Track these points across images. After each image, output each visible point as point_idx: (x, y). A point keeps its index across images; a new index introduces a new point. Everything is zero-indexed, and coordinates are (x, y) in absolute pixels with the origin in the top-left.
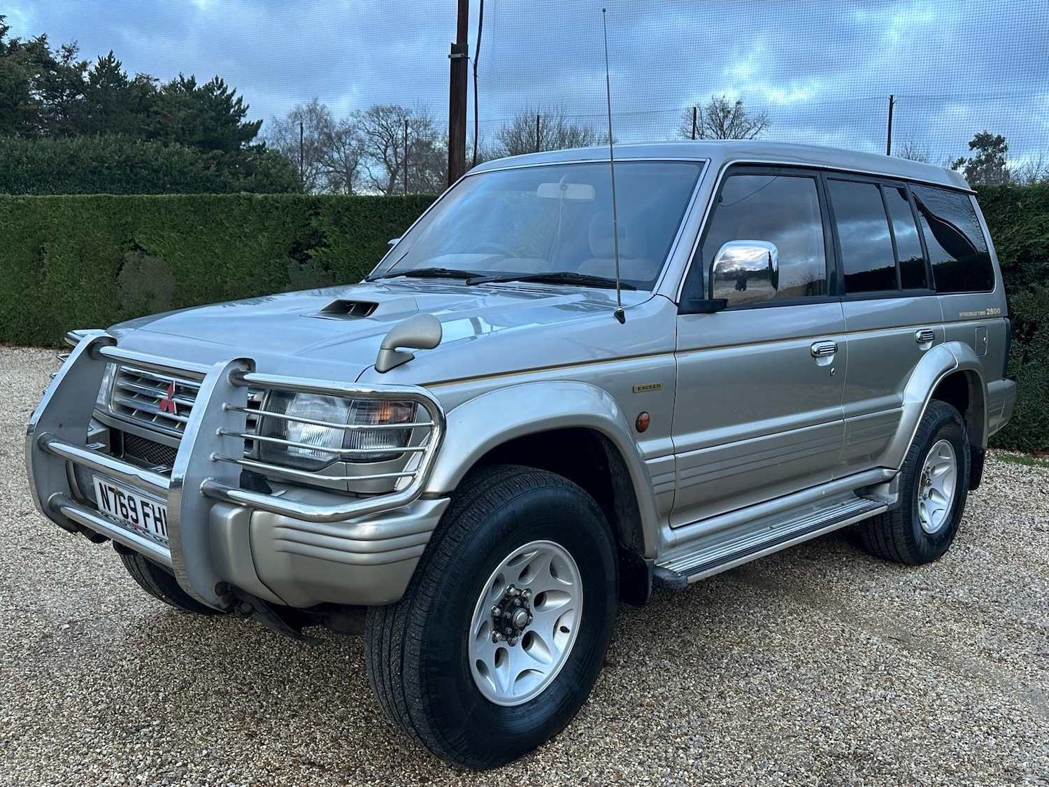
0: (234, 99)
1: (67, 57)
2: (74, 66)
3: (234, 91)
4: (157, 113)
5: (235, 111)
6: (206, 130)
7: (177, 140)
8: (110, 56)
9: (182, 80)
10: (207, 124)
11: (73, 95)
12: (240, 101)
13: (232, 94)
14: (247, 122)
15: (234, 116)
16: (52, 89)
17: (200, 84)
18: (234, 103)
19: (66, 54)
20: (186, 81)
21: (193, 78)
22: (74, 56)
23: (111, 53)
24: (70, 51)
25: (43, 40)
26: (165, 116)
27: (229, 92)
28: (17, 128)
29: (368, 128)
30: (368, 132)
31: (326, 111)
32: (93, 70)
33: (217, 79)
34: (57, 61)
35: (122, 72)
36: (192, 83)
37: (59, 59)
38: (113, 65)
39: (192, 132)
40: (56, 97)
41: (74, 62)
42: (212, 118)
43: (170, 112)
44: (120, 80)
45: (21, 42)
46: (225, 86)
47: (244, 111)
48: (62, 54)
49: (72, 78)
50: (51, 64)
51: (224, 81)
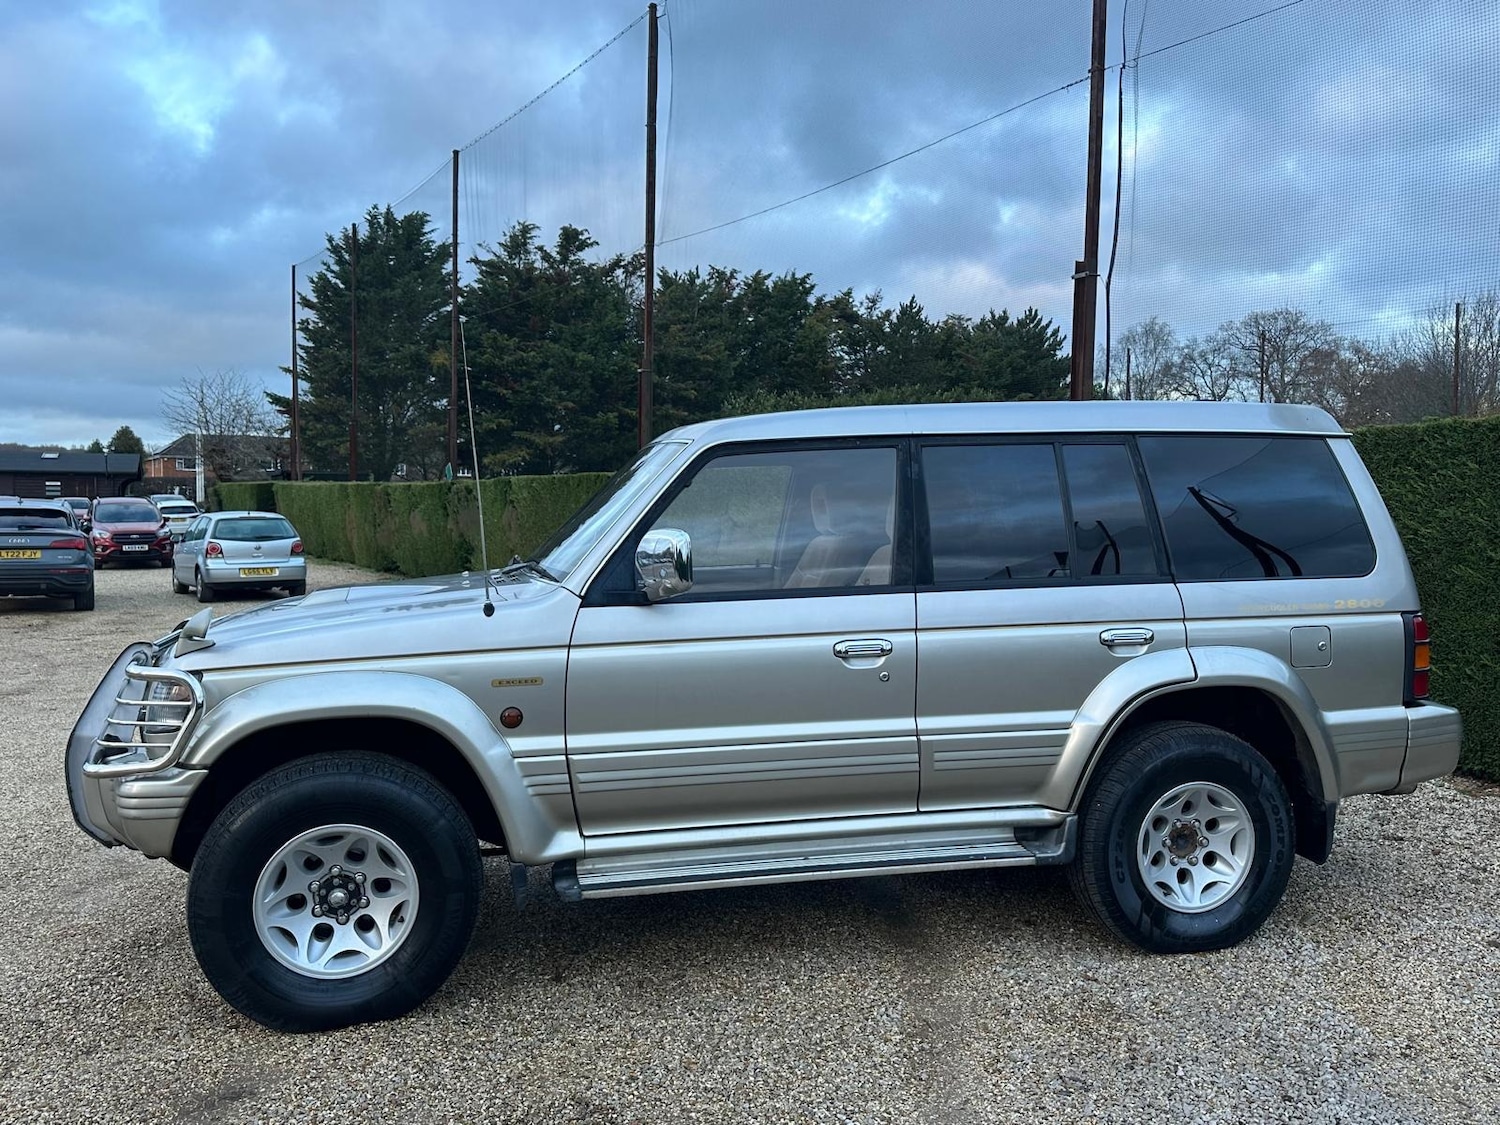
0: (1049, 331)
1: (871, 308)
2: (877, 316)
3: (1050, 322)
4: (960, 356)
5: (1050, 345)
6: (1015, 371)
7: (979, 386)
8: (912, 302)
9: (993, 316)
10: (1015, 365)
11: (873, 348)
12: (1056, 332)
13: (1048, 325)
14: (1065, 356)
15: (1048, 350)
16: (854, 344)
17: (1013, 320)
18: (1049, 335)
19: (871, 304)
20: (997, 316)
21: (1005, 312)
22: (877, 306)
23: (913, 298)
24: (874, 301)
25: (849, 294)
26: (968, 360)
27: (1043, 323)
28: (815, 388)
29: (1243, 342)
30: (1244, 347)
31: (1167, 330)
32: (895, 320)
33: (1030, 311)
34: (860, 313)
35: (923, 317)
36: (1004, 318)
37: (862, 311)
38: (914, 311)
39: (998, 375)
40: (859, 352)
41: (877, 312)
42: (1021, 357)
43: (975, 354)
44: (920, 325)
45: (826, 299)
46: (1039, 317)
47: (1061, 342)
48: (865, 305)
49: (874, 330)
50: (853, 318)
51: (1038, 312)
